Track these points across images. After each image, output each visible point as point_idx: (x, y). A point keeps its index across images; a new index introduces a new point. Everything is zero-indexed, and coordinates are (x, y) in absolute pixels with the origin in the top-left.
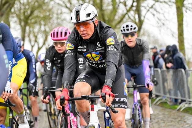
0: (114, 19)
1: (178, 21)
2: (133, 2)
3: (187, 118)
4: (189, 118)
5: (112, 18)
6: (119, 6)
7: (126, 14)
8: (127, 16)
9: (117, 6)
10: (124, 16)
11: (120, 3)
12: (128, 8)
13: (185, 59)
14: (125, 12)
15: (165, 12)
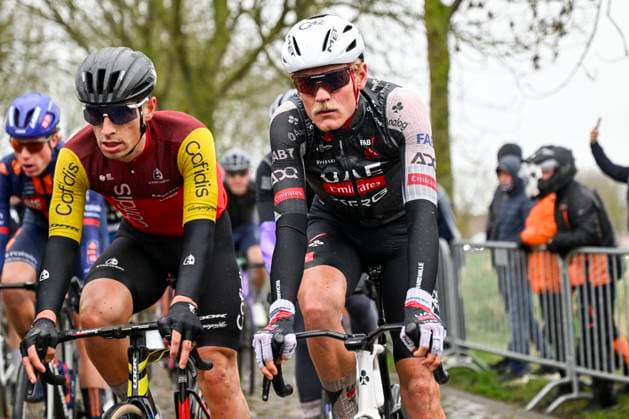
0: (218, 67)
1: (433, 79)
2: (286, 9)
3: (454, 402)
4: (460, 403)
5: (212, 63)
6: (236, 20)
7: (261, 49)
8: (262, 58)
9: (229, 22)
10: (253, 56)
11: (241, 11)
12: (266, 30)
13: (452, 205)
14: (258, 42)
15: (390, 48)
